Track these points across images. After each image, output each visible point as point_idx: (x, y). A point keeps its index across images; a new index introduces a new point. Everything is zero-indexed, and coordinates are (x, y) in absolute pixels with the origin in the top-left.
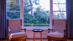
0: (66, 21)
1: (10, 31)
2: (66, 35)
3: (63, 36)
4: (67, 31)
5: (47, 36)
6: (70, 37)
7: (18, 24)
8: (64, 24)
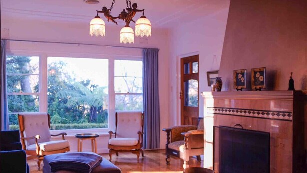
0: (143, 115)
1: (40, 138)
2: (141, 142)
3: (137, 142)
4: (144, 135)
5: (107, 145)
6: (151, 148)
7: (43, 124)
8: (139, 121)
